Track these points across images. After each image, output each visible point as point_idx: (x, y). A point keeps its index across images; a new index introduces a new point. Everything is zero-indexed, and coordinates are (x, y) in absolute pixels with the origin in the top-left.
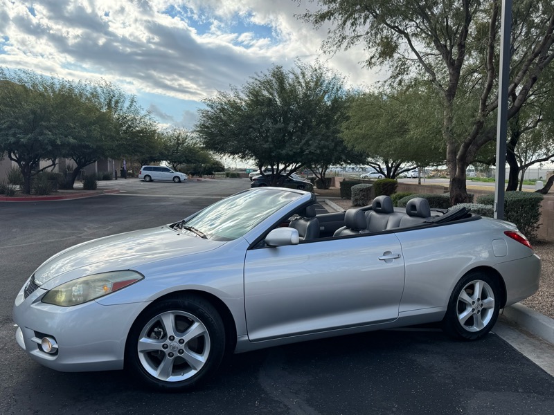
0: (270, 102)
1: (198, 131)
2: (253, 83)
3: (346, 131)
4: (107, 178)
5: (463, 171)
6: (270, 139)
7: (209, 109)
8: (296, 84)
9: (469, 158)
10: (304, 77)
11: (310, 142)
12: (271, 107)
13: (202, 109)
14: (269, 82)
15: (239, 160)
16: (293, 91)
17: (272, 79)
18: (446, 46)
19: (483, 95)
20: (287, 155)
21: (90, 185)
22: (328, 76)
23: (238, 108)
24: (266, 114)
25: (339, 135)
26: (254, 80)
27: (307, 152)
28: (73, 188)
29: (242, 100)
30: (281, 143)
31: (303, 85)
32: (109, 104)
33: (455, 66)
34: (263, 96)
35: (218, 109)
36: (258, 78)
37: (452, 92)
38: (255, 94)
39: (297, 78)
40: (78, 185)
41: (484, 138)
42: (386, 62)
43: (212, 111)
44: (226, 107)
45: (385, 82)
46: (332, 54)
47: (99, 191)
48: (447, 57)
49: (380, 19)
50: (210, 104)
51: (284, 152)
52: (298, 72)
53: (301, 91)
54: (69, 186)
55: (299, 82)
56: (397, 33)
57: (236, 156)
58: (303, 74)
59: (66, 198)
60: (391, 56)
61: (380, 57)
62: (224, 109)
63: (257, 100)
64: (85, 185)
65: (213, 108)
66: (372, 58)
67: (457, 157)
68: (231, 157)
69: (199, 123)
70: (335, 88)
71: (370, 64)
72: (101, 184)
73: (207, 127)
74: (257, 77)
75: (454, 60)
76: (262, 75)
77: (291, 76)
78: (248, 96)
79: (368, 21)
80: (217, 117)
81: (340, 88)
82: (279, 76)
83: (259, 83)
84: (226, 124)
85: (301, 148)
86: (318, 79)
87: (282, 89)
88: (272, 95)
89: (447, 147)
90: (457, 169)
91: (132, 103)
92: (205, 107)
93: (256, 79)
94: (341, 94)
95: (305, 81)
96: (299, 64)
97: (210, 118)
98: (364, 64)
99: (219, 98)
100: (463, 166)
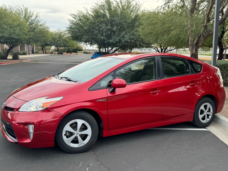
0: (104, 16)
1: (67, 31)
2: (96, 6)
4: (24, 54)
5: (197, 50)
6: (104, 35)
7: (74, 19)
8: (117, 7)
9: (200, 44)
10: (121, 3)
11: (125, 36)
12: (105, 19)
13: (70, 19)
14: (103, 6)
15: (89, 45)
16: (116, 10)
17: (105, 4)
19: (208, 13)
20: (113, 42)
21: (15, 57)
22: (133, 3)
23: (88, 19)
24: (102, 22)
25: (137, 33)
27: (123, 41)
28: (7, 59)
29: (90, 15)
30: (109, 37)
31: (121, 7)
34: (100, 13)
35: (78, 19)
37: (192, 12)
38: (96, 12)
39: (118, 3)
40: (10, 57)
41: (207, 34)
43: (75, 20)
45: (161, 7)
47: (20, 60)
50: (74, 16)
51: (111, 41)
52: (119, 1)
53: (119, 11)
54: (5, 58)
55: (119, 6)
57: (87, 43)
59: (3, 64)
62: (81, 19)
63: (98, 15)
64: (13, 57)
65: (75, 19)
67: (194, 43)
68: (85, 44)
69: (68, 26)
70: (136, 9)
72: (21, 57)
73: (73, 29)
76: (100, 2)
77: (115, 3)
78: (93, 13)
80: (78, 23)
81: (139, 9)
82: (109, 3)
83: (98, 6)
84: (82, 27)
85: (120, 40)
86: (128, 5)
87: (110, 9)
88: (105, 12)
89: (190, 38)
90: (194, 49)
91: (36, 17)
92: (72, 18)
93: (97, 4)
94: (139, 12)
95: (122, 6)
97: (74, 24)
99: (79, 14)
100: (197, 48)
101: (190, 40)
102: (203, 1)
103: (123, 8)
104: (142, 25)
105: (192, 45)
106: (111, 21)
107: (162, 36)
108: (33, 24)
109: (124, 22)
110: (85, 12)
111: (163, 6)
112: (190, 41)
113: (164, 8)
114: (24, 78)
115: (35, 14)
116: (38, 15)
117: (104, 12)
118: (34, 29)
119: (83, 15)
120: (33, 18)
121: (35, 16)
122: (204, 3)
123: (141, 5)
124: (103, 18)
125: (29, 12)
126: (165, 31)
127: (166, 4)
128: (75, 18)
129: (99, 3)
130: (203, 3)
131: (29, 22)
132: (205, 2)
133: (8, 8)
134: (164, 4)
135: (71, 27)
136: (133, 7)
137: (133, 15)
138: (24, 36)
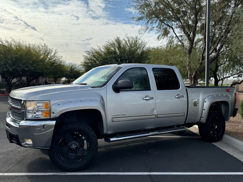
0: (115, 52)
1: (82, 65)
5: (195, 82)
7: (88, 55)
8: (126, 45)
9: (197, 77)
10: (129, 42)
16: (124, 48)
17: (115, 42)
18: (188, 33)
19: (202, 52)
22: (140, 42)
23: (100, 55)
24: (114, 57)
26: (107, 43)
31: (129, 45)
32: (45, 54)
33: (191, 41)
34: (111, 50)
35: (92, 55)
36: (109, 42)
37: (190, 51)
38: (108, 49)
39: (126, 42)
42: (165, 38)
44: (95, 54)
45: (165, 46)
46: (142, 34)
48: (188, 37)
49: (162, 21)
52: (127, 39)
53: (127, 48)
55: (127, 44)
56: (169, 27)
58: (129, 41)
60: (167, 36)
61: (162, 36)
63: (109, 51)
66: (159, 37)
67: (193, 76)
69: (83, 61)
71: (158, 38)
73: (87, 63)
75: (191, 38)
77: (124, 41)
79: (157, 22)
80: (91, 59)
81: (144, 46)
82: (118, 41)
84: (95, 62)
86: (135, 43)
87: (119, 47)
89: (189, 73)
91: (55, 53)
92: (86, 54)
94: (145, 49)
96: (127, 36)
97: (88, 59)
98: (156, 39)
99: (92, 51)
100: (195, 80)
101: (189, 74)
102: (199, 40)
103: (131, 46)
104: (149, 59)
105: (191, 78)
106: (121, 57)
108: (52, 59)
109: (133, 58)
110: (97, 49)
113: (167, 47)
115: (54, 51)
116: (57, 51)
117: (114, 48)
118: (53, 63)
119: (97, 52)
120: (53, 54)
125: (48, 49)
127: (168, 44)
132: (201, 42)
133: (31, 46)
135: (85, 62)
136: (139, 45)
137: (139, 51)
138: (46, 70)
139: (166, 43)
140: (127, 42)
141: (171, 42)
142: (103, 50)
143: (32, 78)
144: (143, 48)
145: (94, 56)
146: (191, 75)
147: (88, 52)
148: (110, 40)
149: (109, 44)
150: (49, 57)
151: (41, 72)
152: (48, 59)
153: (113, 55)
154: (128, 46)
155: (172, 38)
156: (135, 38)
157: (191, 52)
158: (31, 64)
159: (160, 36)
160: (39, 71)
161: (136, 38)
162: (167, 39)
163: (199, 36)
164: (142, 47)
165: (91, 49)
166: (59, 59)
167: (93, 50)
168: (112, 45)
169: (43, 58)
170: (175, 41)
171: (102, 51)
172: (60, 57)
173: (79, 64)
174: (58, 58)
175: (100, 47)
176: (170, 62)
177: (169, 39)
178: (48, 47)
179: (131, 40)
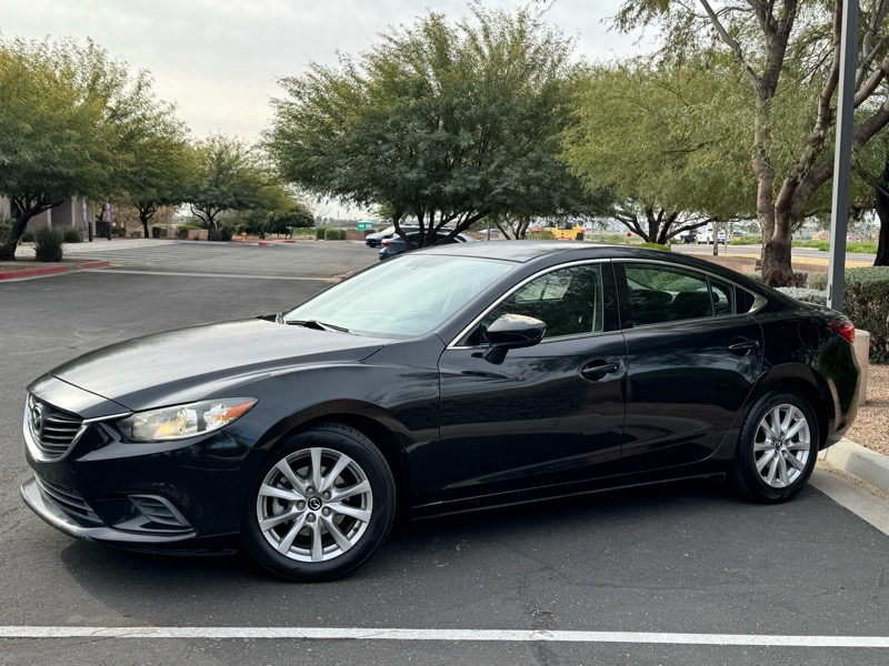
0: (421, 88)
1: (269, 145)
2: (384, 46)
3: (573, 150)
4: (73, 238)
5: (786, 231)
6: (421, 163)
7: (294, 100)
8: (473, 52)
9: (798, 206)
10: (487, 36)
11: (506, 170)
12: (423, 99)
13: (281, 98)
14: (418, 45)
15: (353, 204)
16: (466, 65)
17: (422, 39)
19: (825, 90)
20: (456, 194)
21: (49, 252)
22: (538, 37)
23: (353, 99)
24: (414, 111)
25: (557, 157)
26: (386, 41)
27: (499, 189)
28: (14, 259)
29: (364, 82)
30: (441, 171)
31: (486, 51)
32: (92, 88)
33: (777, 33)
34: (403, 73)
35: (311, 100)
36: (395, 38)
37: (769, 85)
38: (386, 68)
39: (474, 39)
40: (24, 251)
42: (654, 20)
43: (300, 103)
44: (326, 96)
45: (652, 58)
47: (69, 264)
48: (763, 17)
50: (296, 88)
51: (449, 188)
52: (475, 25)
53: (479, 69)
54: (7, 254)
55: (478, 49)
57: (347, 197)
58: (486, 32)
60: (665, 7)
61: (642, 9)
62: (323, 99)
63: (393, 82)
64: (39, 251)
65: (300, 98)
66: (625, 12)
67: (776, 204)
68: (338, 197)
69: (272, 128)
70: (550, 59)
71: (623, 18)
72: (69, 249)
73: (289, 137)
74: (391, 36)
75: (776, 22)
76: (401, 31)
77: (463, 36)
80: (310, 117)
81: (560, 60)
82: (438, 35)
83: (395, 46)
84: (327, 131)
85: (484, 182)
86: (516, 42)
87: (442, 61)
88: (422, 72)
89: (760, 185)
90: (776, 225)
91: (140, 87)
92: (284, 95)
93: (391, 39)
94: (561, 74)
95: (490, 47)
96: (479, 10)
97: (295, 117)
98: (611, 23)
99: (314, 78)
100: (786, 220)
101: (759, 190)
102: (815, 36)
103: (496, 58)
104: (577, 121)
105: (769, 210)
106: (449, 110)
107: (654, 171)
108: (126, 115)
109: (502, 114)
110: (338, 70)
111: (660, 57)
112: (762, 196)
113: (661, 62)
114: (121, 332)
115: (133, 74)
116: (147, 78)
117: (419, 71)
118: (131, 136)
119: (336, 86)
120: (127, 90)
121: (135, 83)
122: (820, 45)
123: (571, 45)
124: (418, 95)
125: (107, 68)
126: (664, 153)
127: (670, 50)
128: (299, 92)
129: (396, 34)
130: (818, 42)
131: (111, 109)
132: (825, 42)
133: (29, 51)
134: (663, 50)
135: (282, 132)
136: (536, 52)
137: (535, 85)
138: (95, 168)
139: (660, 44)
140: (480, 37)
141: (681, 37)
142: (364, 75)
143: (33, 204)
144: (554, 66)
145: (322, 103)
146: (768, 195)
147: (295, 82)
148: (397, 27)
149: (392, 45)
150: (112, 103)
151: (72, 172)
152: (106, 114)
153: (412, 102)
154: (483, 57)
155: (690, 19)
156: (515, 18)
157: (773, 89)
158: (28, 136)
159: (631, 8)
160: (65, 171)
161: (521, 21)
162: (665, 22)
163: (813, 16)
164: (549, 64)
165: (312, 72)
166: (162, 113)
167: (318, 76)
168: (410, 51)
169: (82, 109)
170: (704, 37)
171: (359, 81)
172: (163, 108)
173: (254, 142)
174: (155, 112)
175: (353, 62)
176: (673, 133)
177: (674, 24)
178: (109, 58)
179: (495, 30)
